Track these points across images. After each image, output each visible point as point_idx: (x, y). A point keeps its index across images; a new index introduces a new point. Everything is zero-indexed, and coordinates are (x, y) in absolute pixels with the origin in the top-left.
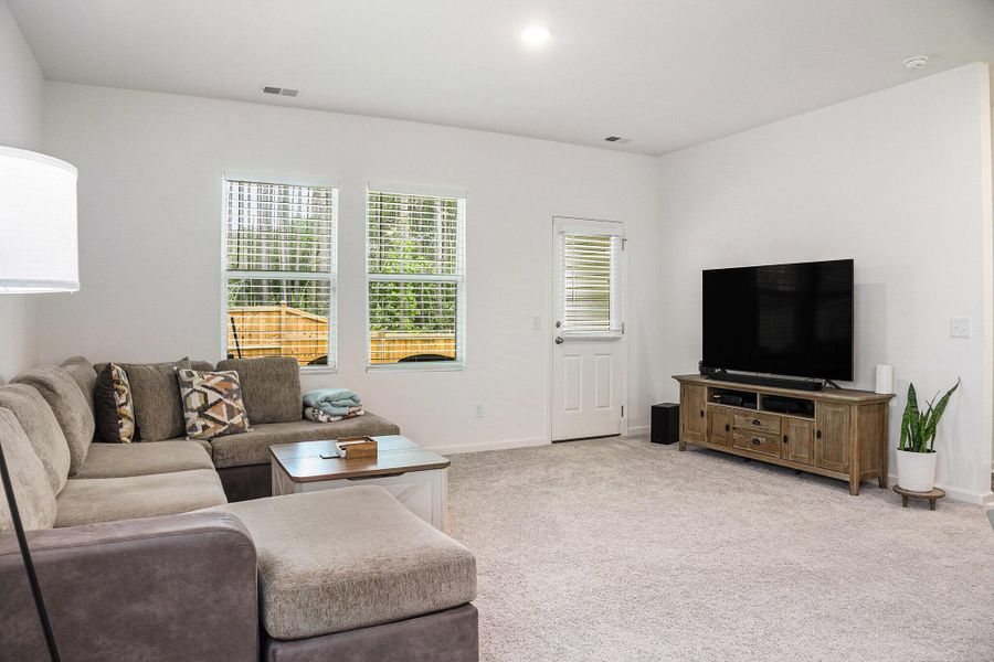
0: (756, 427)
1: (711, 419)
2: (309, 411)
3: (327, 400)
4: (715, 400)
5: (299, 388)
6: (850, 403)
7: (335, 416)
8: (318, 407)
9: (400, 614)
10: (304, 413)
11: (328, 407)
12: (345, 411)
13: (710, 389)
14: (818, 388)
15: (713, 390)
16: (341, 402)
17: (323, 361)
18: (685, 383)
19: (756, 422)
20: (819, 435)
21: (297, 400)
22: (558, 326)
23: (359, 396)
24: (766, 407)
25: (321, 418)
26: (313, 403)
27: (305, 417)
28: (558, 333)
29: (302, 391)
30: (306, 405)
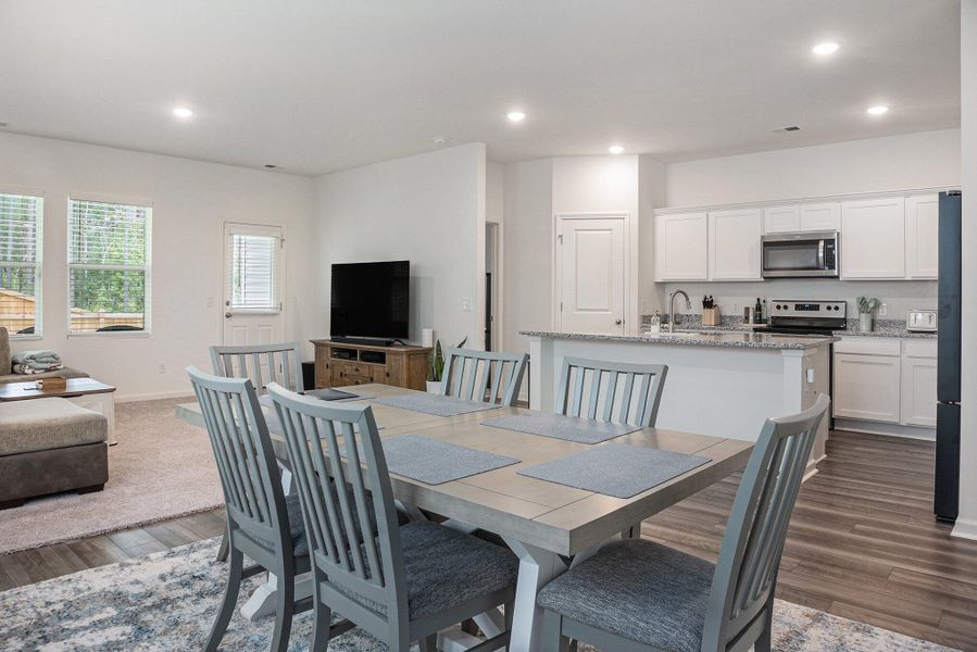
0: (357, 374)
1: (332, 369)
2: (17, 367)
3: (32, 358)
4: (334, 356)
5: (8, 350)
6: (402, 353)
7: (39, 369)
8: (25, 363)
9: (61, 445)
10: (12, 369)
11: (33, 363)
12: (47, 366)
13: (332, 348)
14: (389, 344)
15: (333, 349)
16: (44, 359)
17: (30, 331)
18: (319, 345)
19: (357, 370)
20: (388, 375)
21: (6, 359)
22: (228, 304)
23: (59, 355)
24: (363, 359)
25: (26, 371)
26: (20, 360)
27: (13, 372)
28: (227, 309)
29: (11, 351)
30: (14, 363)
